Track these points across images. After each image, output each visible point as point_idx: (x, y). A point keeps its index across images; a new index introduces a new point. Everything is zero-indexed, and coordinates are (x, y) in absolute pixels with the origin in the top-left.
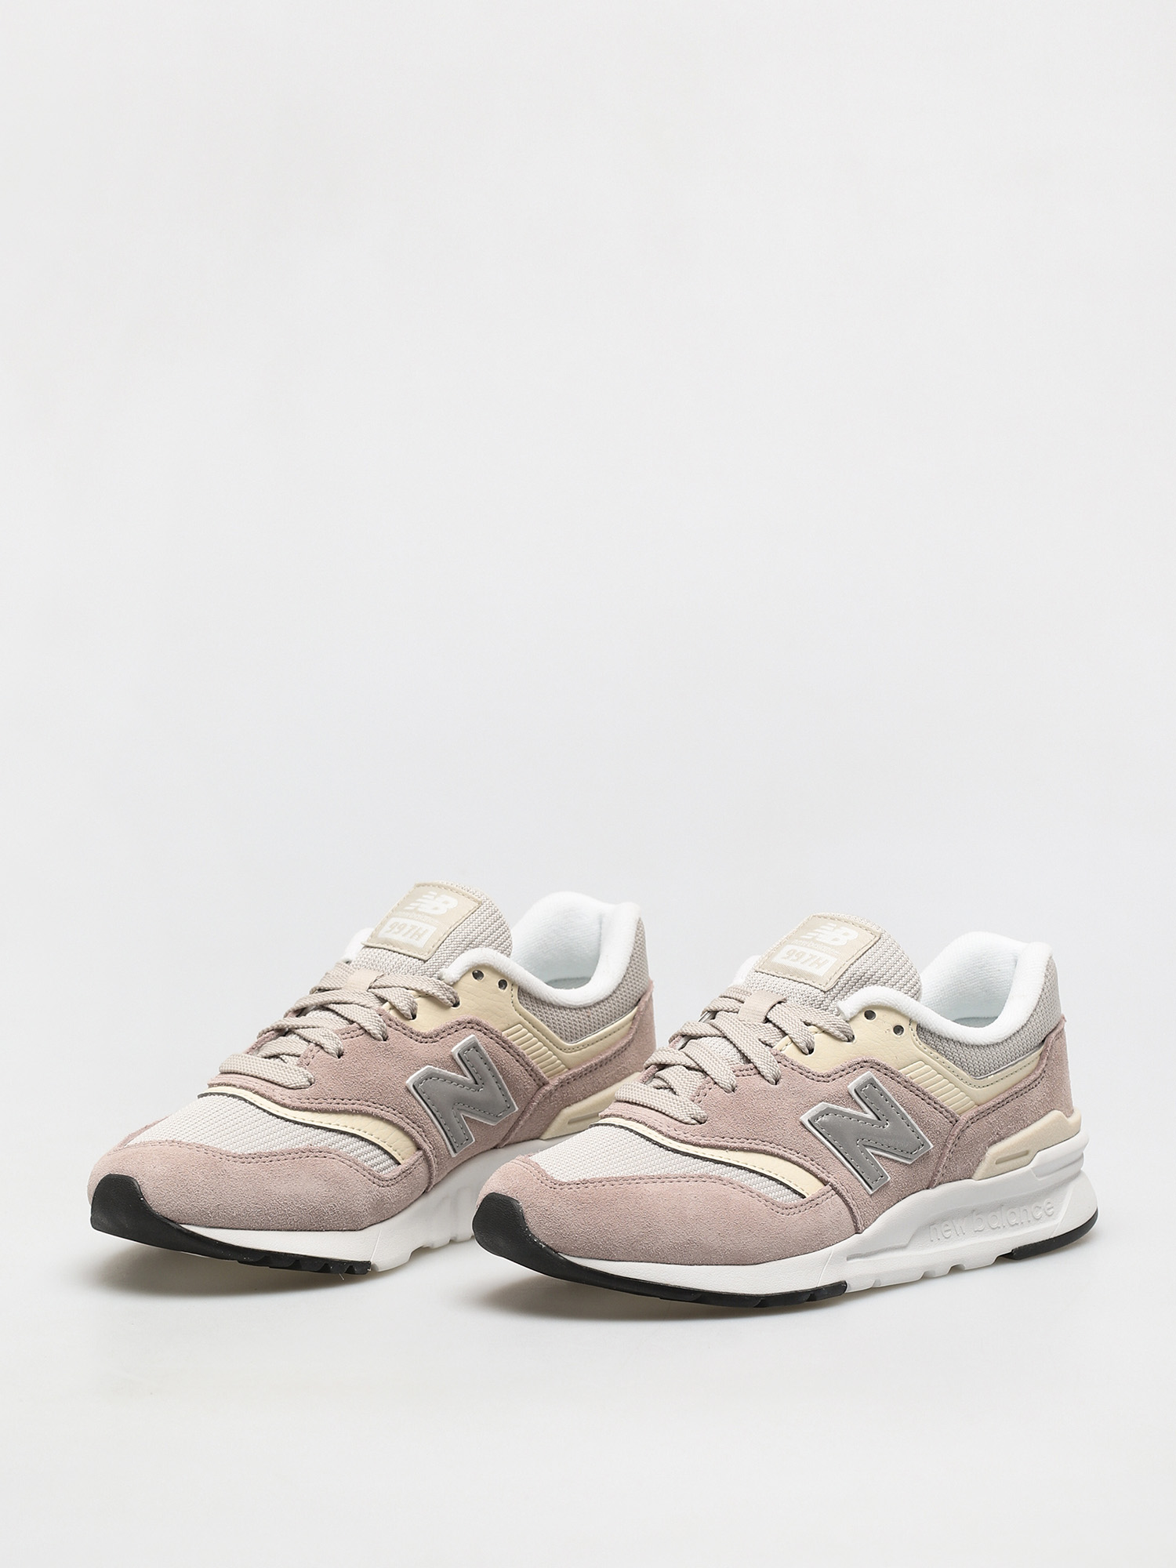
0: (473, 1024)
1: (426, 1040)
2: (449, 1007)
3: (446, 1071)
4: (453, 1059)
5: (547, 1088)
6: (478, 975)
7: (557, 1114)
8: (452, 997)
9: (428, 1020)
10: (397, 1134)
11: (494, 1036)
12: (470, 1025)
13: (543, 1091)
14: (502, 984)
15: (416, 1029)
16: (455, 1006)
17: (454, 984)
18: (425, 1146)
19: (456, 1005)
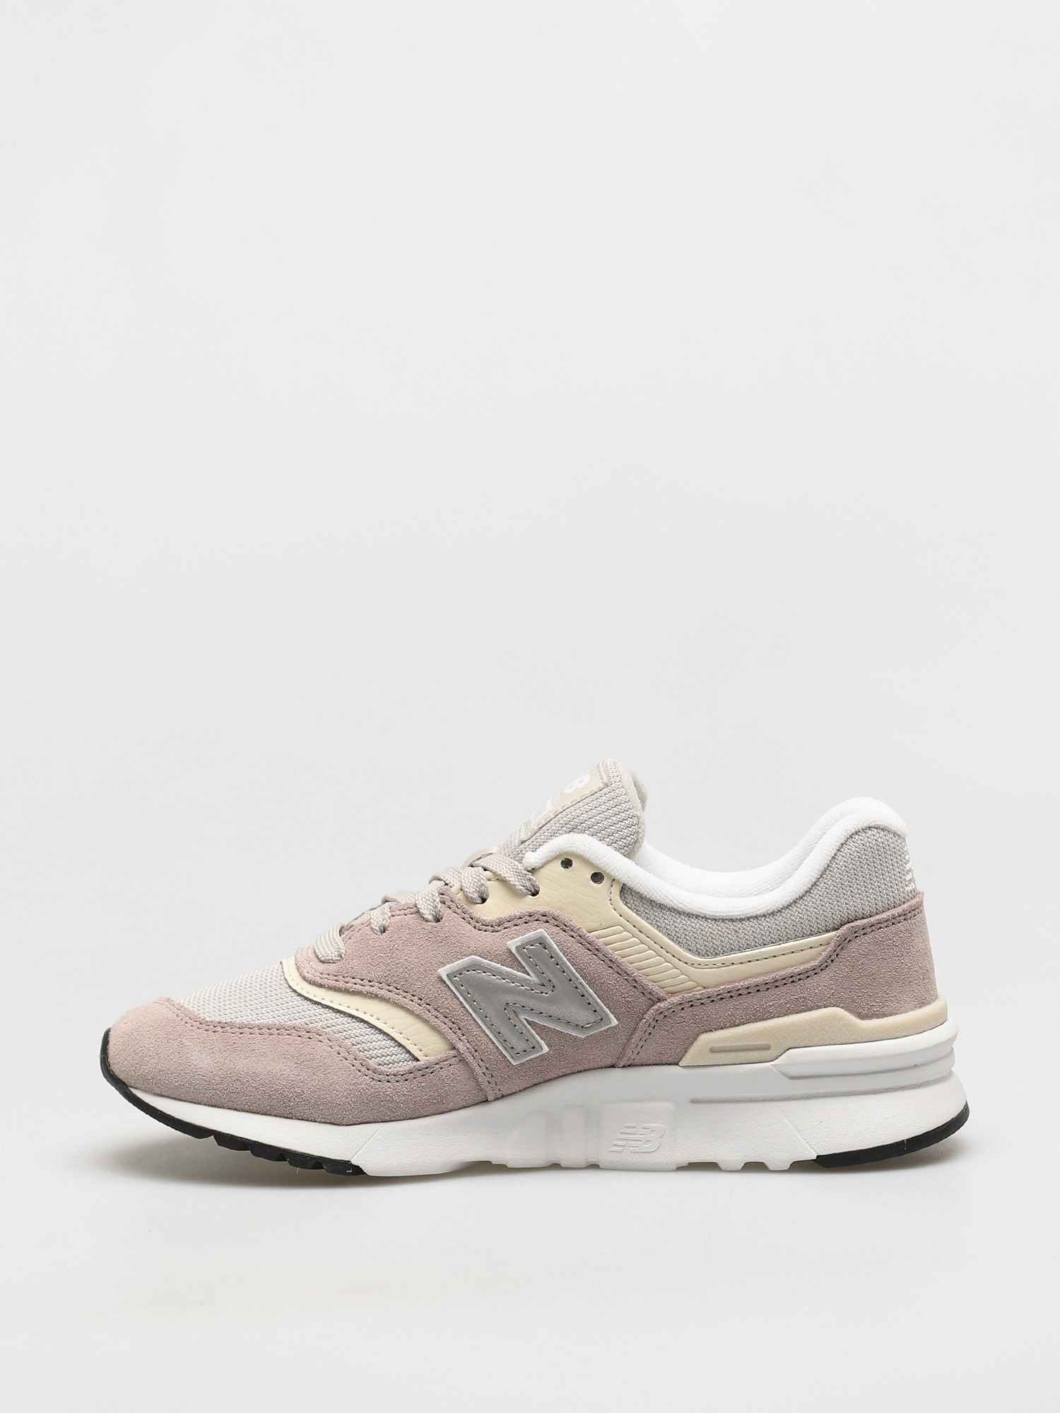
0: (546, 918)
1: (486, 928)
2: (526, 895)
3: (499, 965)
4: (511, 952)
5: (661, 1005)
6: (567, 863)
7: (695, 1039)
8: (528, 884)
9: (497, 907)
10: (419, 1026)
11: (575, 935)
12: (545, 918)
13: (656, 1007)
14: (597, 877)
15: (476, 915)
16: (533, 895)
17: (533, 871)
18: (460, 1045)
19: (535, 894)
